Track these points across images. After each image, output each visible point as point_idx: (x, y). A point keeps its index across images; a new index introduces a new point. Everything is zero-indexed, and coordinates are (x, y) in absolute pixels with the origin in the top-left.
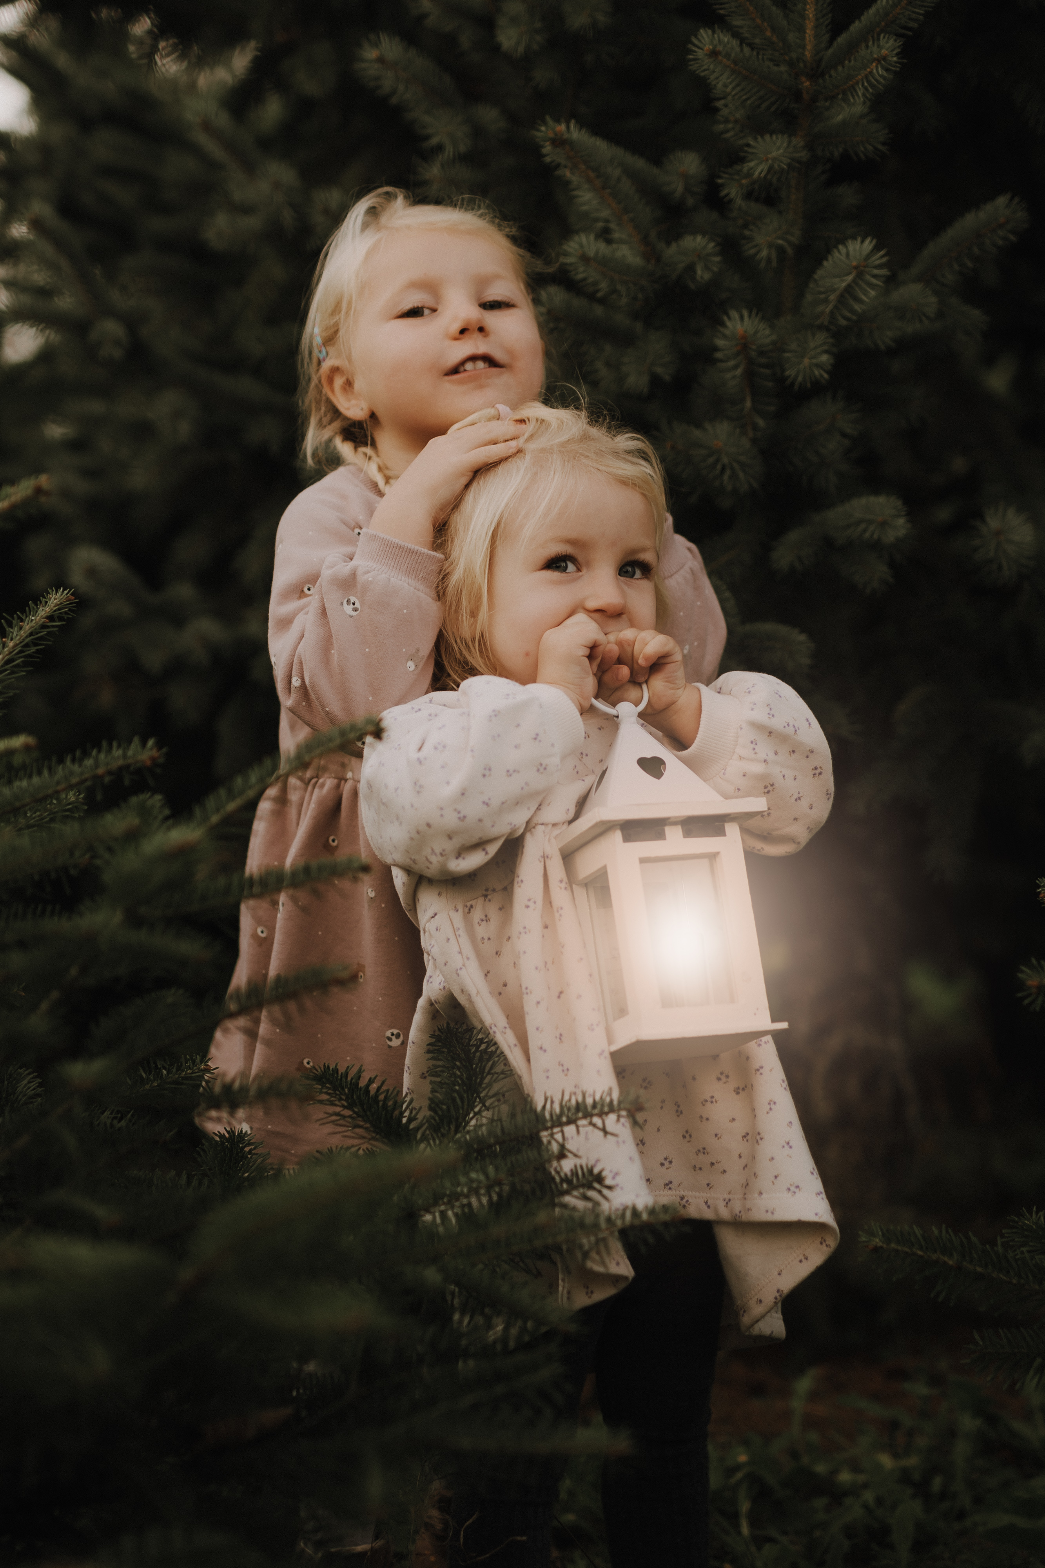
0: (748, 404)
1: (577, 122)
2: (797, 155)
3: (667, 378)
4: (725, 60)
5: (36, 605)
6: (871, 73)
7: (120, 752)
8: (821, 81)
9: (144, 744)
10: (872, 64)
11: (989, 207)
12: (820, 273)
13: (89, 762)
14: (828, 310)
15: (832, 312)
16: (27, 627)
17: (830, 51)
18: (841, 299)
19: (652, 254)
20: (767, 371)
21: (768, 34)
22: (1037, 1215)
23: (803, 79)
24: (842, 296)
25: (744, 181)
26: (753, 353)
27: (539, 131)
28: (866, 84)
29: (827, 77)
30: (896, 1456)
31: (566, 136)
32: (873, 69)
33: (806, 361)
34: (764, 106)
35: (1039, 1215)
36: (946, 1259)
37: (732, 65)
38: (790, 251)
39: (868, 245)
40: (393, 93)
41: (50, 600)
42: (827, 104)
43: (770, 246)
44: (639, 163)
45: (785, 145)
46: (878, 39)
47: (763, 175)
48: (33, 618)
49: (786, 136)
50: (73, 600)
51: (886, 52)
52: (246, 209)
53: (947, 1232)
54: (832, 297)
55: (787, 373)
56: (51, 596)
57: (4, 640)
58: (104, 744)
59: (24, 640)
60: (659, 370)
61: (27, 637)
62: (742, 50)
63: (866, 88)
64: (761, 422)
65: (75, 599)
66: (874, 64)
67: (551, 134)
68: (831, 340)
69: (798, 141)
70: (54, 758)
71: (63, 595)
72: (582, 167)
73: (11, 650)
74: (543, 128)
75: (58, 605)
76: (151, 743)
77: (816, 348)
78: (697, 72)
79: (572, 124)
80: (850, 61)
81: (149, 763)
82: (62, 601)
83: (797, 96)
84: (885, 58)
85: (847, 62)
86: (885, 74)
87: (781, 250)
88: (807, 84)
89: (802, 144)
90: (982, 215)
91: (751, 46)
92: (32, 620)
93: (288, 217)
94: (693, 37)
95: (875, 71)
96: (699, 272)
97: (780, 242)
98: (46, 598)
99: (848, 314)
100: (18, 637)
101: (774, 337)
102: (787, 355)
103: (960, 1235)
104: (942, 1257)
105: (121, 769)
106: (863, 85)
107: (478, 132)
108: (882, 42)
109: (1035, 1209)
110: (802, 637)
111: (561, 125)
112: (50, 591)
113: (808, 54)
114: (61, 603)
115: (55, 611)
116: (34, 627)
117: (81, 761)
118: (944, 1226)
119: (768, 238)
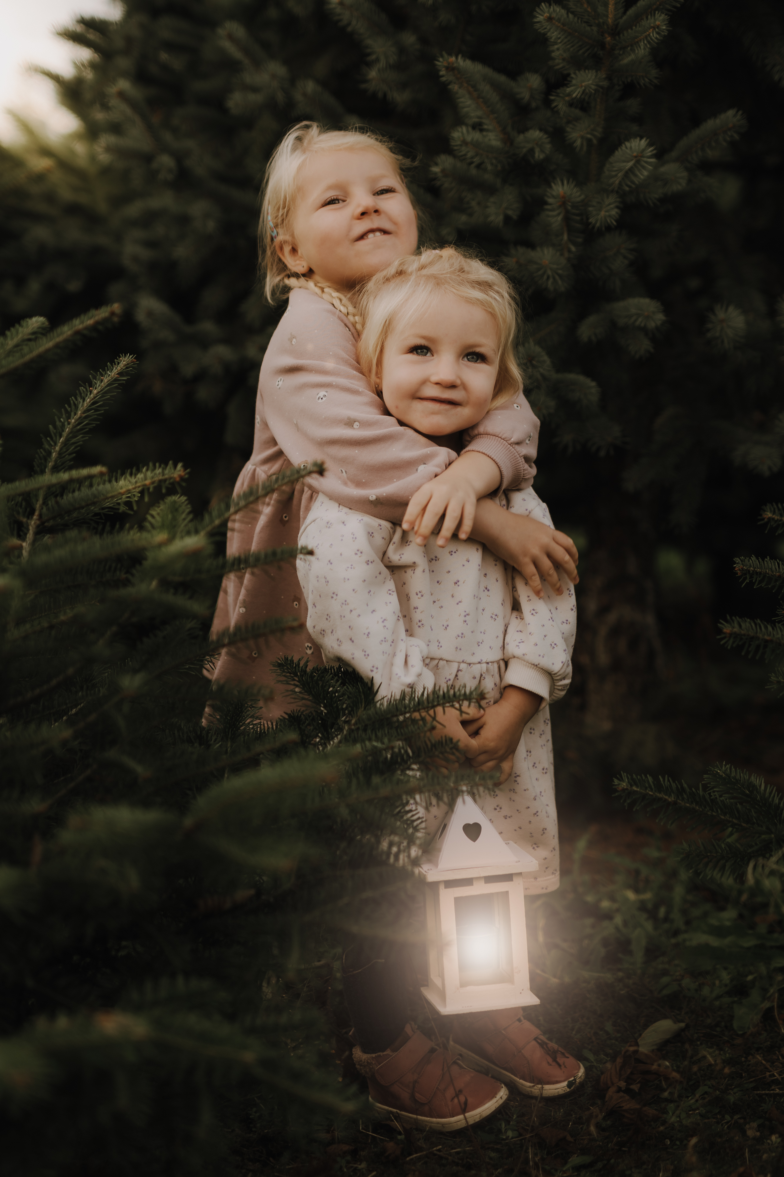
0: (565, 237)
1: (463, 56)
2: (601, 83)
3: (515, 217)
4: (557, 23)
5: (112, 365)
6: (649, 35)
7: (160, 470)
8: (617, 38)
9: (175, 467)
10: (650, 30)
11: (723, 116)
12: (612, 159)
13: (140, 476)
14: (617, 182)
15: (620, 182)
16: (106, 380)
17: (625, 18)
18: (626, 175)
19: (508, 140)
20: (578, 218)
21: (585, 6)
22: (725, 767)
23: (607, 35)
24: (627, 172)
25: (567, 98)
26: (569, 208)
27: (439, 61)
28: (645, 42)
29: (621, 35)
30: (637, 891)
31: (455, 65)
32: (650, 33)
33: (603, 213)
34: (581, 52)
35: (726, 768)
36: (667, 797)
37: (562, 26)
38: (595, 141)
39: (643, 142)
40: (349, 24)
41: (121, 362)
42: (621, 52)
43: (582, 137)
44: (502, 79)
45: (593, 77)
46: (654, 16)
47: (579, 96)
48: (110, 374)
49: (594, 71)
50: (135, 362)
51: (659, 23)
52: (255, 89)
53: (669, 780)
54: (620, 174)
55: (590, 220)
56: (121, 359)
57: (91, 388)
58: (151, 465)
59: (103, 389)
60: (510, 212)
61: (106, 387)
62: (568, 16)
63: (646, 45)
64: (573, 249)
65: (137, 361)
66: (651, 30)
67: (445, 64)
68: (618, 200)
69: (602, 75)
70: (119, 471)
71: (129, 359)
72: (465, 85)
73: (95, 396)
74: (441, 59)
75: (126, 365)
76: (180, 466)
77: (610, 204)
78: (539, 30)
79: (460, 57)
80: (636, 26)
81: (178, 479)
82: (128, 362)
83: (602, 45)
84: (658, 27)
85: (634, 27)
86: (658, 36)
87: (589, 141)
88: (609, 39)
89: (604, 76)
90: (718, 121)
91: (572, 13)
92: (109, 375)
93: (280, 97)
94: (537, 8)
95: (651, 35)
96: (537, 155)
97: (589, 136)
98: (118, 360)
99: (629, 183)
100: (100, 387)
101: (583, 197)
102: (590, 209)
103: (676, 782)
104: (665, 796)
105: (160, 481)
106: (644, 42)
107: (402, 50)
108: (657, 16)
109: (724, 763)
110: (593, 384)
111: (452, 57)
112: (121, 356)
113: (610, 21)
114: (128, 364)
115: (124, 369)
116: (110, 380)
117: (136, 475)
118: (666, 776)
119: (581, 133)
